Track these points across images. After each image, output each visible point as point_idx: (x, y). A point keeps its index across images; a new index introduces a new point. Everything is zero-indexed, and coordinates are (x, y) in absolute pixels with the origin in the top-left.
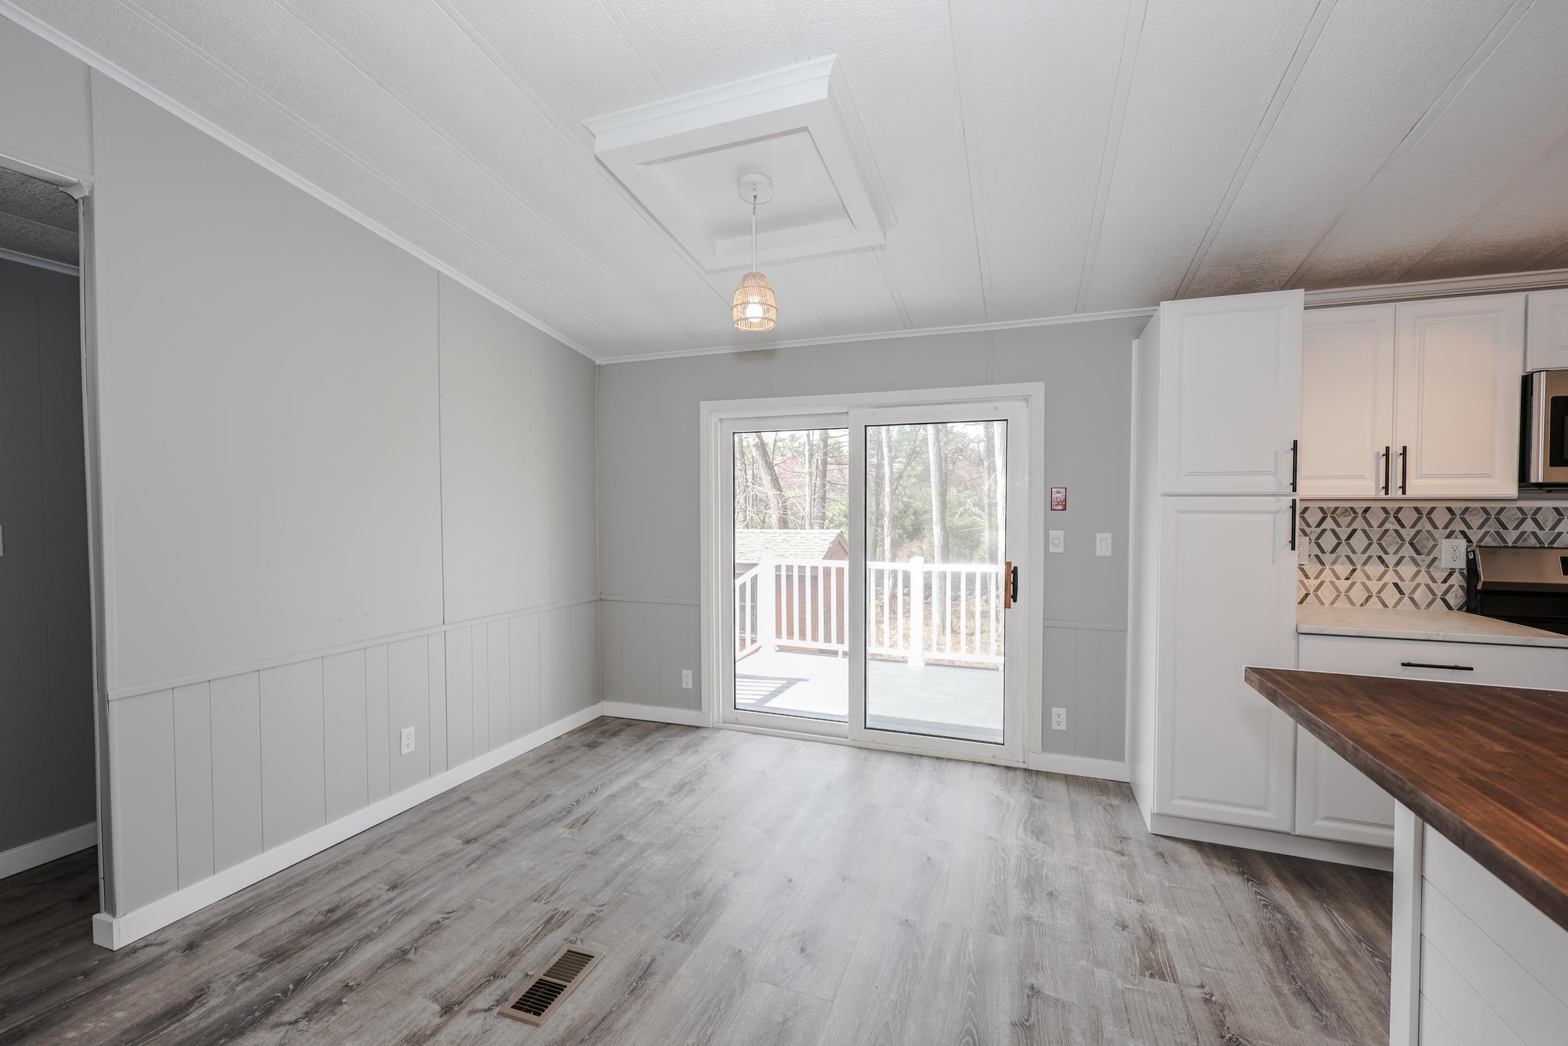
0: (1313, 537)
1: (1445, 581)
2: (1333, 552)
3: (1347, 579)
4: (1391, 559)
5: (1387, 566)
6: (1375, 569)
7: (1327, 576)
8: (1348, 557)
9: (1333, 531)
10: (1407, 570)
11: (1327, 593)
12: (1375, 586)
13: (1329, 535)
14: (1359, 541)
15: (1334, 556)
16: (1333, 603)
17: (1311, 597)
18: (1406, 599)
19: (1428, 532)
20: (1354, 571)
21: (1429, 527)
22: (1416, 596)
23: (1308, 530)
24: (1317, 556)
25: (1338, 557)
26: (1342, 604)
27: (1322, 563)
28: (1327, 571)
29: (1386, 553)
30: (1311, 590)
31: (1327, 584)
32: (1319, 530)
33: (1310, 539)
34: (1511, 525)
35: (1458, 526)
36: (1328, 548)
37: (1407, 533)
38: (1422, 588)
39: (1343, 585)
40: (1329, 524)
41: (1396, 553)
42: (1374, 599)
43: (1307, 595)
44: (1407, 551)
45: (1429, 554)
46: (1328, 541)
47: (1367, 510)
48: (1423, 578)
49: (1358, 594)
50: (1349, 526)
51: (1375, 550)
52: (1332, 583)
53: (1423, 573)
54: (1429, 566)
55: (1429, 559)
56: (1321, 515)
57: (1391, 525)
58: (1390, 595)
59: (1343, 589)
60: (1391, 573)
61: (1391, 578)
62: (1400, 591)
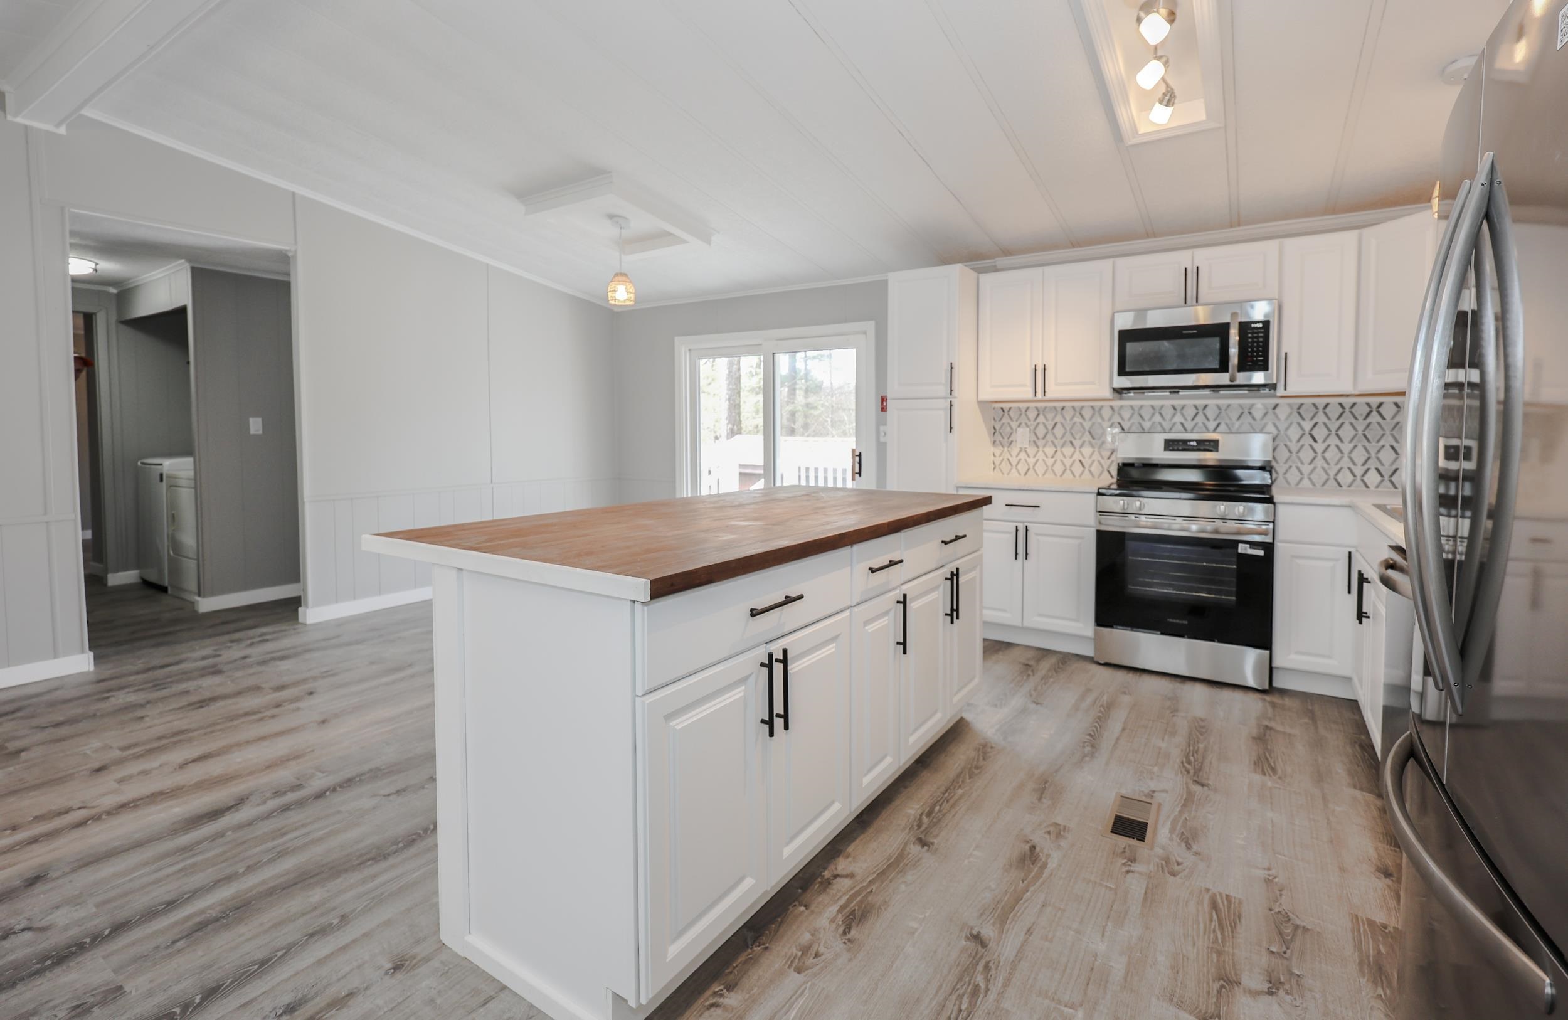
0: (1032, 428)
1: (1109, 458)
2: (1044, 438)
3: (1052, 457)
4: (1077, 443)
5: (1075, 448)
6: (1068, 450)
7: (1040, 455)
8: (1052, 442)
9: (1044, 423)
10: (1087, 450)
11: (1040, 468)
12: (1068, 462)
13: (1041, 427)
14: (1059, 431)
15: (1044, 441)
16: (1044, 475)
17: (1031, 470)
18: (1086, 472)
19: (1100, 423)
20: (1056, 451)
21: (1099, 420)
22: (1092, 469)
23: (1029, 423)
24: (1035, 442)
25: (1047, 442)
26: (1049, 475)
27: (1037, 446)
28: (1040, 452)
29: (1075, 439)
30: (1031, 466)
31: (1041, 461)
32: (1035, 423)
33: (1030, 430)
34: (1146, 417)
35: (1117, 419)
36: (1040, 436)
37: (1087, 424)
38: (1096, 463)
39: (1050, 461)
40: (1041, 419)
41: (1080, 439)
42: (1068, 471)
43: (1029, 469)
44: (1087, 437)
45: (1099, 439)
46: (1041, 431)
47: (1063, 409)
48: (1096, 456)
49: (1058, 468)
50: (1053, 420)
51: (1068, 437)
52: (1044, 460)
53: (1096, 452)
54: (1100, 448)
55: (1099, 443)
56: (1036, 413)
57: (1077, 419)
58: (1077, 468)
59: (1050, 464)
60: (1077, 453)
61: (1077, 456)
62: (1083, 466)
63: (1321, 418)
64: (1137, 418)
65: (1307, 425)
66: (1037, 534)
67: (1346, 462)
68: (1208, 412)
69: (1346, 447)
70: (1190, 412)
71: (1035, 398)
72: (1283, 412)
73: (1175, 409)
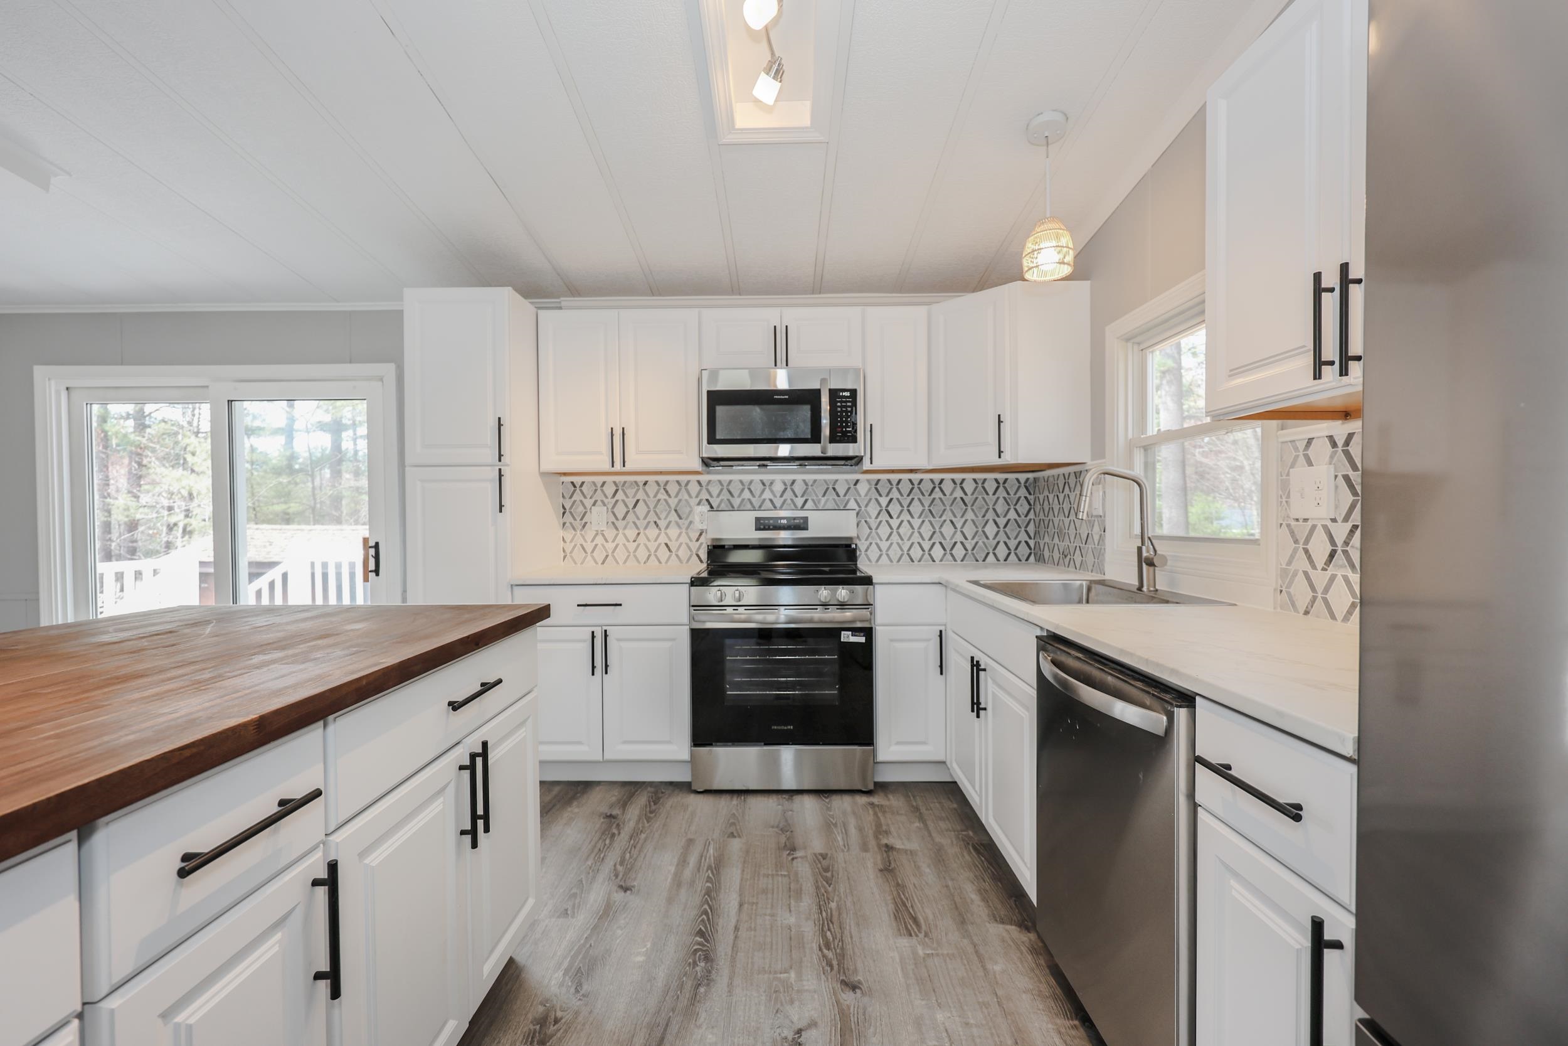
0: (610, 506)
1: (698, 540)
2: (624, 518)
3: (634, 541)
4: (662, 524)
5: (660, 529)
6: (652, 532)
7: (621, 539)
8: (634, 523)
9: (623, 501)
10: (673, 532)
11: (621, 554)
12: (652, 546)
13: (621, 504)
14: (641, 509)
15: (624, 522)
16: (625, 562)
17: (610, 557)
18: (674, 557)
19: (686, 500)
20: (639, 534)
21: (686, 497)
22: (680, 553)
23: (606, 501)
24: (613, 523)
25: (628, 523)
26: (632, 562)
27: (617, 529)
28: (621, 535)
29: (660, 519)
30: (610, 552)
31: (621, 546)
32: (613, 501)
33: (607, 509)
34: (736, 494)
35: (704, 496)
36: (620, 516)
37: (673, 502)
38: (684, 546)
39: (632, 546)
40: (620, 495)
41: (665, 519)
42: (653, 558)
43: (607, 556)
44: (673, 517)
45: (686, 519)
46: (620, 510)
47: (645, 484)
48: (684, 539)
49: (642, 554)
50: (634, 497)
51: (652, 517)
52: (624, 545)
53: (684, 534)
54: (687, 528)
55: (687, 523)
56: (614, 488)
57: (662, 496)
58: (663, 553)
59: (632, 550)
60: (663, 535)
61: (663, 539)
62: (669, 550)
63: (895, 494)
64: (725, 495)
65: (884, 501)
66: (618, 640)
67: (916, 538)
68: (796, 487)
69: (916, 522)
70: (778, 487)
71: (613, 470)
72: (863, 488)
73: (764, 484)
